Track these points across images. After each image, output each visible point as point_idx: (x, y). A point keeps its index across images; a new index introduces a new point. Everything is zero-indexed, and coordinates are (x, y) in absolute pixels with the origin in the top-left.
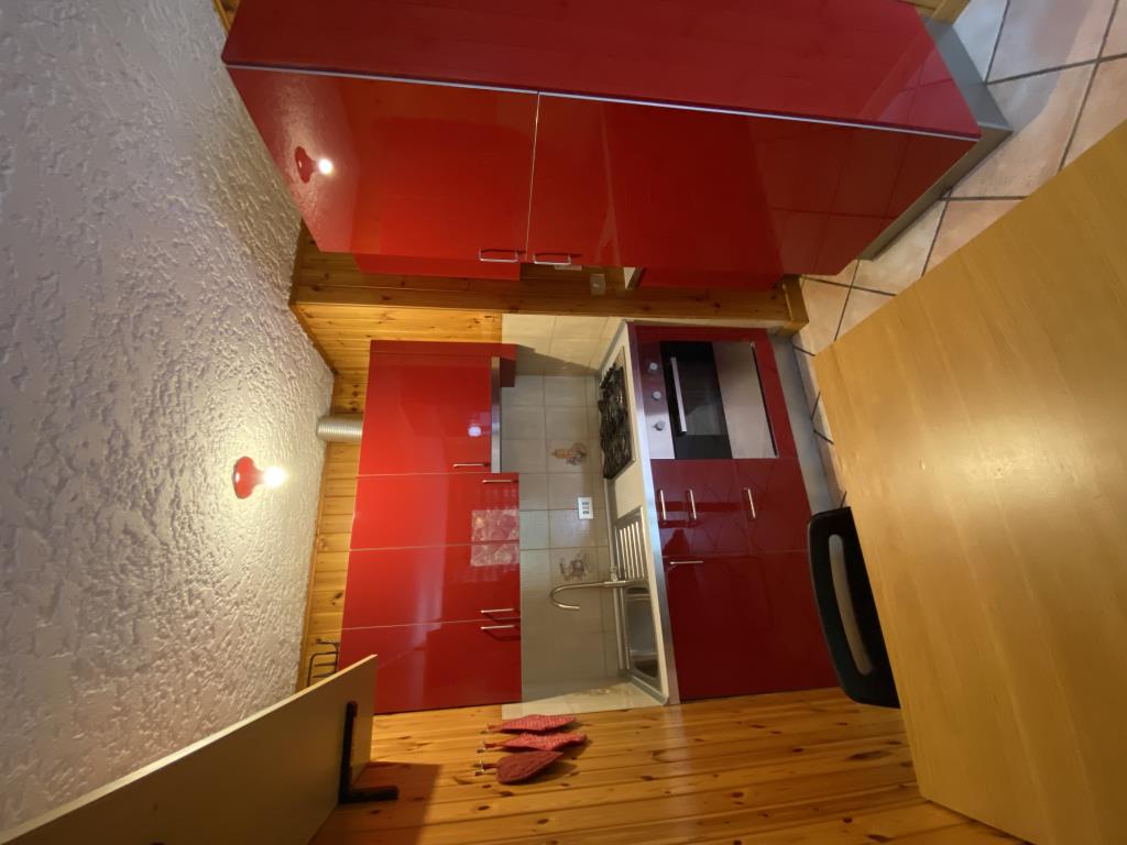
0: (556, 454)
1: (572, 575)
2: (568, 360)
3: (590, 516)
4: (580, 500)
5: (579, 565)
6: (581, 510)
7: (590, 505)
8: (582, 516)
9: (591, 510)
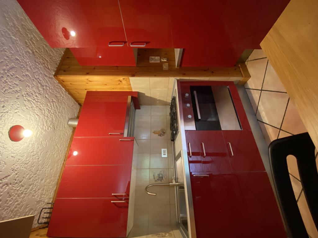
0: (154, 132)
1: (158, 180)
2: (158, 99)
3: (166, 156)
4: (163, 150)
5: (161, 175)
6: (163, 154)
7: (166, 152)
8: (163, 156)
9: (166, 154)
